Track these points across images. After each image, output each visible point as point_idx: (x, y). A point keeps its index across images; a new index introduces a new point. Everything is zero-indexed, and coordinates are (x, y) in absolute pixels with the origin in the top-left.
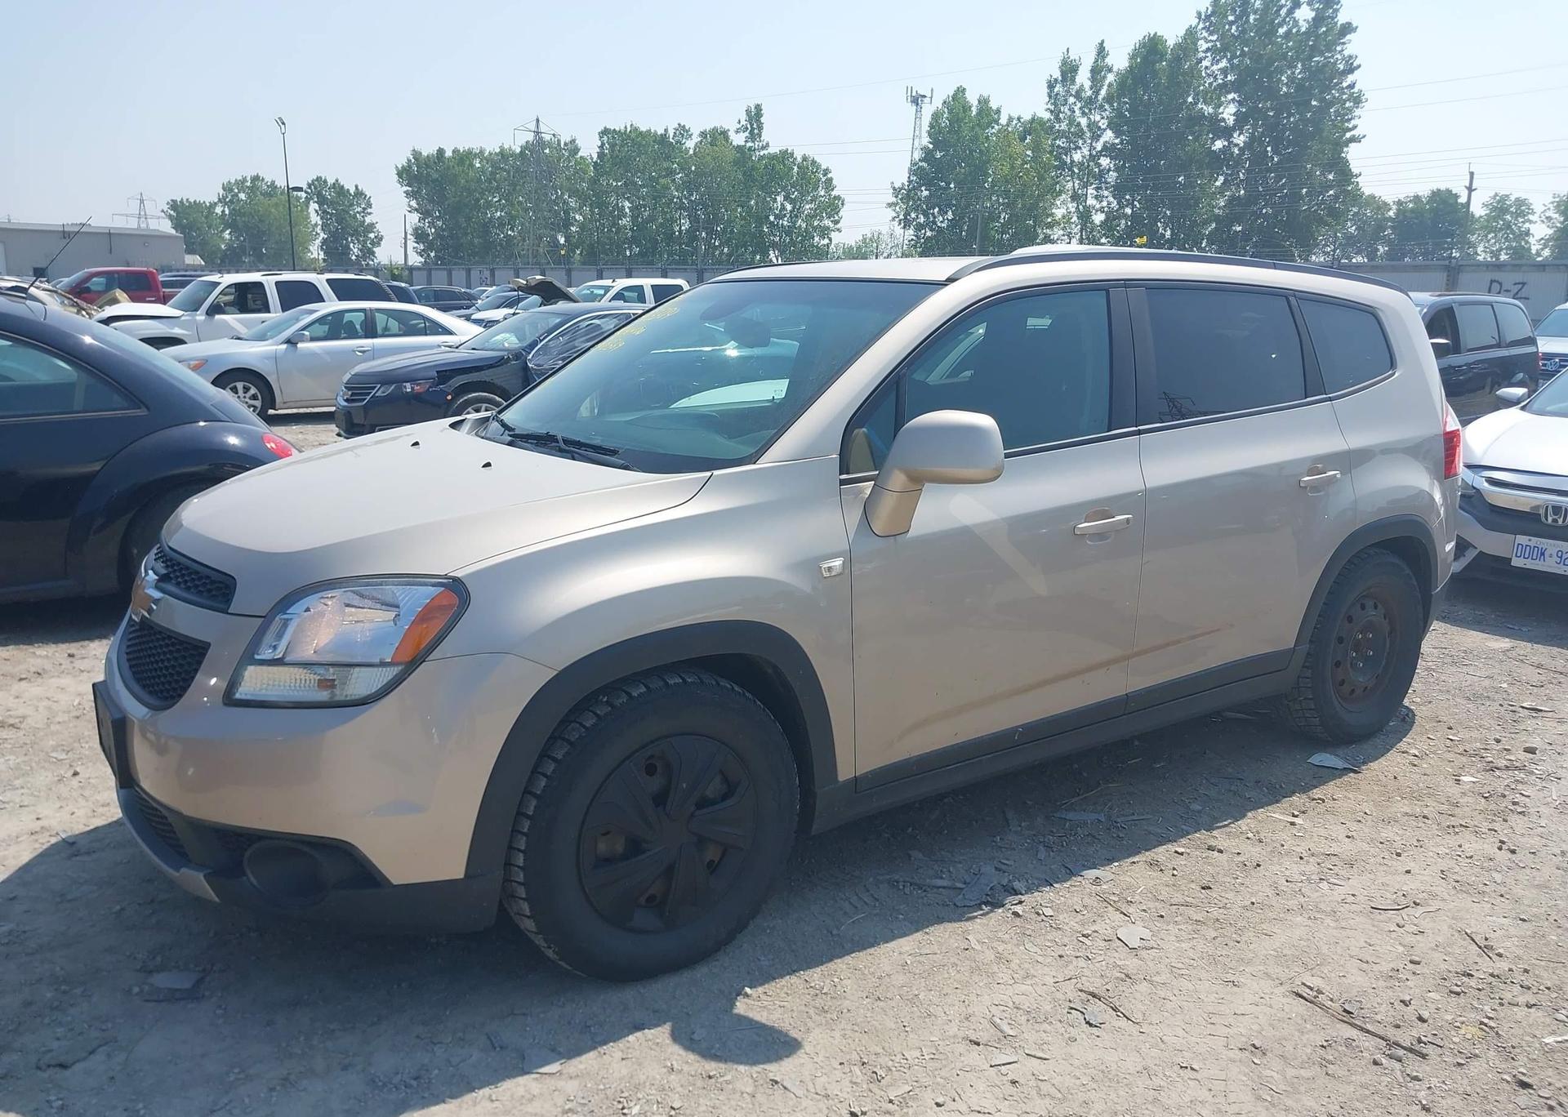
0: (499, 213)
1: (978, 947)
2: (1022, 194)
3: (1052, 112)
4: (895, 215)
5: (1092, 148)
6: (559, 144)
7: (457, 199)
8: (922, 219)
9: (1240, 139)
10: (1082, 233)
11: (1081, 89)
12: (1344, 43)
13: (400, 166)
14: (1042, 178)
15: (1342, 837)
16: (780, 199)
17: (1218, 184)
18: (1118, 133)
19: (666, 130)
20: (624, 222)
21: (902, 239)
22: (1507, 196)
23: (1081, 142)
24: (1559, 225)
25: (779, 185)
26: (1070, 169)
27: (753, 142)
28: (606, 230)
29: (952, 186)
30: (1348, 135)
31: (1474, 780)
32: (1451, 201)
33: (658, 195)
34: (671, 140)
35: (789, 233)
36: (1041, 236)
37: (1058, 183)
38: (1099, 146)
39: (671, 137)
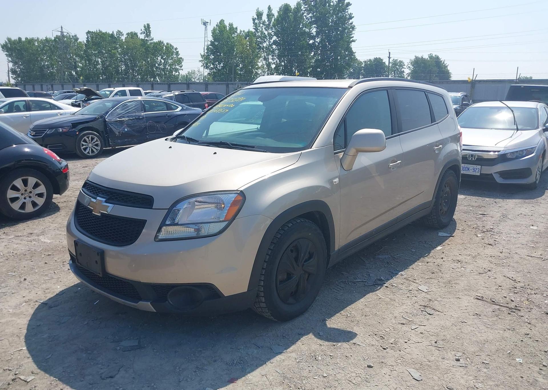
0: (47, 63)
1: (383, 297)
2: (247, 58)
3: (255, 29)
4: (202, 64)
5: (269, 42)
6: (70, 37)
7: (29, 57)
8: (212, 66)
9: (318, 40)
10: (268, 72)
11: (264, 22)
12: (348, 9)
13: (2, 44)
14: (253, 52)
15: (458, 255)
16: (159, 58)
17: (312, 55)
18: (278, 37)
19: (113, 32)
20: (99, 66)
21: (203, 72)
22: (397, 60)
23: (266, 40)
24: (412, 69)
25: (159, 53)
26: (263, 49)
27: (147, 37)
28: (92, 69)
29: (222, 54)
30: (351, 39)
31: (481, 235)
32: (381, 61)
33: (112, 56)
34: (115, 36)
35: (164, 70)
36: (254, 72)
37: (259, 54)
38: (272, 41)
39: (115, 35)
